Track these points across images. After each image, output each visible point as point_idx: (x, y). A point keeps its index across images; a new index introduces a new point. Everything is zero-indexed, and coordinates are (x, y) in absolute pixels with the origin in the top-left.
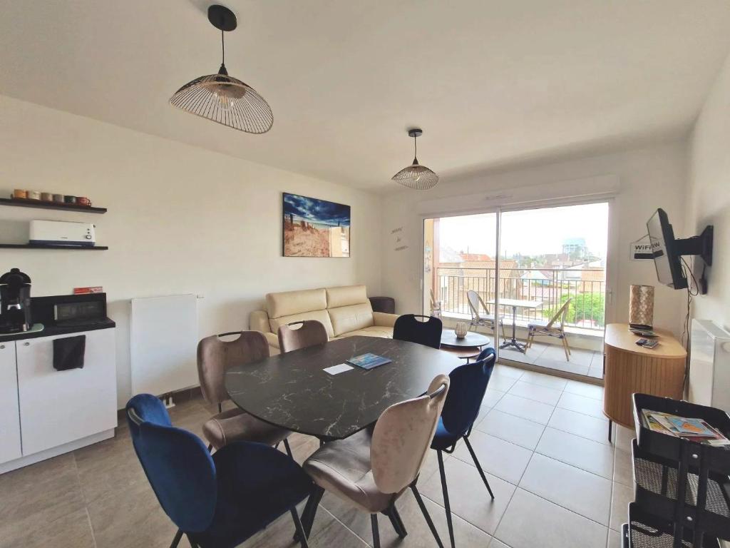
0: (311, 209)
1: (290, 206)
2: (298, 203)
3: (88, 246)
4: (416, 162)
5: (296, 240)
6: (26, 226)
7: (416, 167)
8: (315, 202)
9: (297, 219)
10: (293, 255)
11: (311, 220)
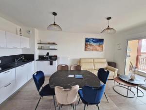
0: (92, 41)
1: (87, 41)
2: (89, 40)
3: (55, 49)
4: (108, 27)
5: (88, 47)
6: (49, 47)
7: (108, 28)
8: (93, 39)
9: (88, 43)
10: (87, 51)
11: (92, 43)
